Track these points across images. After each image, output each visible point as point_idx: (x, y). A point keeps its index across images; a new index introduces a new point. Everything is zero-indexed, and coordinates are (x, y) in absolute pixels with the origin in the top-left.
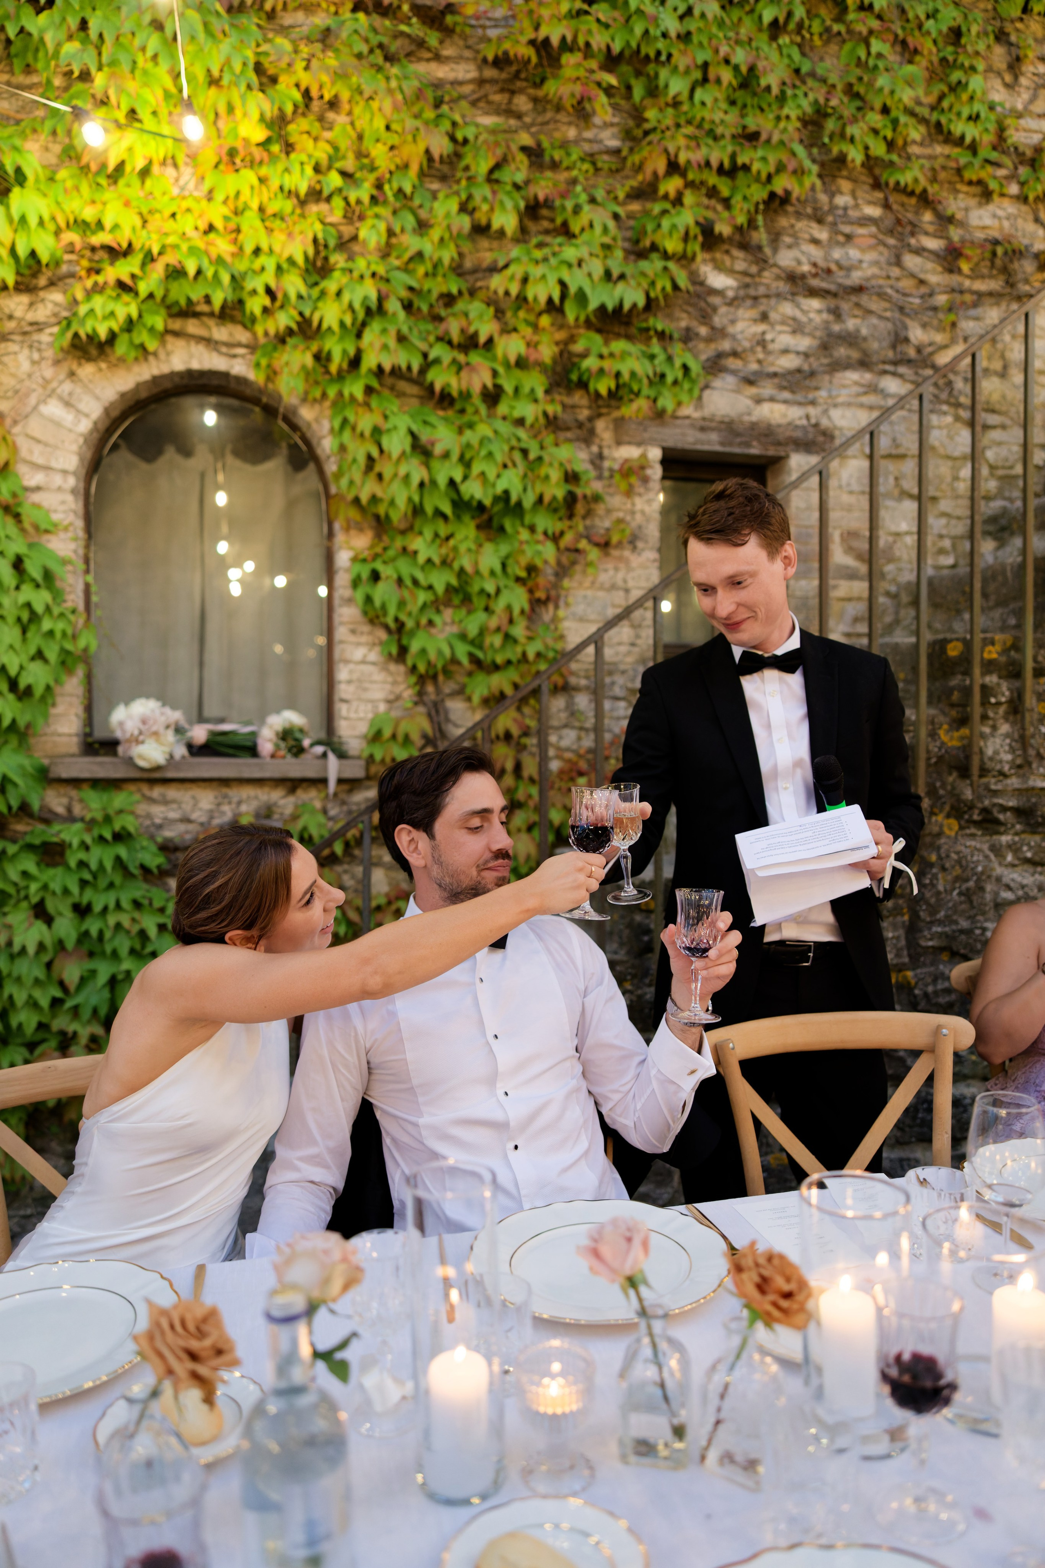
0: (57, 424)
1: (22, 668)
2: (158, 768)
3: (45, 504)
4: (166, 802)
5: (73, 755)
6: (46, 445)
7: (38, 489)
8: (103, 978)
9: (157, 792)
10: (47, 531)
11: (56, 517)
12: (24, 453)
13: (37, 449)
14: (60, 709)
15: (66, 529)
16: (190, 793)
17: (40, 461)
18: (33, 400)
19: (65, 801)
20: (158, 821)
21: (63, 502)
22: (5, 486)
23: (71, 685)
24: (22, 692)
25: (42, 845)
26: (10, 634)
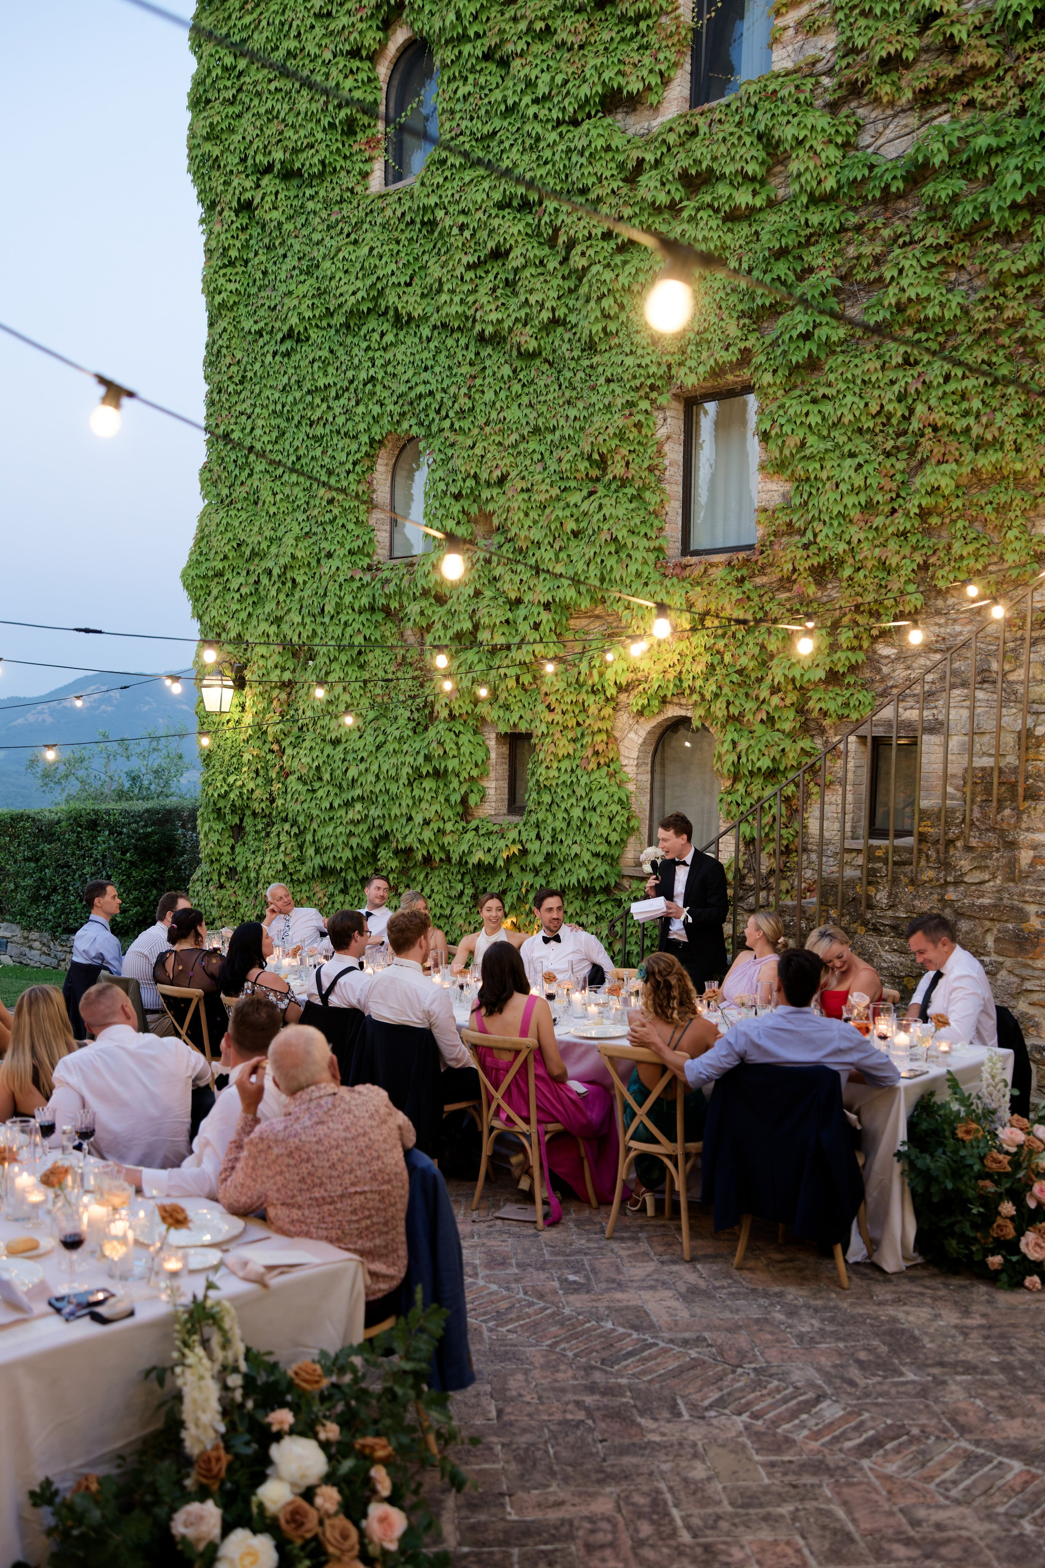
0: (633, 741)
3: (627, 771)
5: (632, 866)
6: (629, 749)
7: (626, 766)
10: (626, 782)
11: (630, 776)
12: (622, 753)
13: (626, 750)
14: (628, 849)
15: (634, 780)
17: (627, 755)
18: (626, 732)
21: (633, 770)
22: (612, 766)
23: (632, 840)
24: (609, 843)
25: (615, 900)
26: (606, 822)
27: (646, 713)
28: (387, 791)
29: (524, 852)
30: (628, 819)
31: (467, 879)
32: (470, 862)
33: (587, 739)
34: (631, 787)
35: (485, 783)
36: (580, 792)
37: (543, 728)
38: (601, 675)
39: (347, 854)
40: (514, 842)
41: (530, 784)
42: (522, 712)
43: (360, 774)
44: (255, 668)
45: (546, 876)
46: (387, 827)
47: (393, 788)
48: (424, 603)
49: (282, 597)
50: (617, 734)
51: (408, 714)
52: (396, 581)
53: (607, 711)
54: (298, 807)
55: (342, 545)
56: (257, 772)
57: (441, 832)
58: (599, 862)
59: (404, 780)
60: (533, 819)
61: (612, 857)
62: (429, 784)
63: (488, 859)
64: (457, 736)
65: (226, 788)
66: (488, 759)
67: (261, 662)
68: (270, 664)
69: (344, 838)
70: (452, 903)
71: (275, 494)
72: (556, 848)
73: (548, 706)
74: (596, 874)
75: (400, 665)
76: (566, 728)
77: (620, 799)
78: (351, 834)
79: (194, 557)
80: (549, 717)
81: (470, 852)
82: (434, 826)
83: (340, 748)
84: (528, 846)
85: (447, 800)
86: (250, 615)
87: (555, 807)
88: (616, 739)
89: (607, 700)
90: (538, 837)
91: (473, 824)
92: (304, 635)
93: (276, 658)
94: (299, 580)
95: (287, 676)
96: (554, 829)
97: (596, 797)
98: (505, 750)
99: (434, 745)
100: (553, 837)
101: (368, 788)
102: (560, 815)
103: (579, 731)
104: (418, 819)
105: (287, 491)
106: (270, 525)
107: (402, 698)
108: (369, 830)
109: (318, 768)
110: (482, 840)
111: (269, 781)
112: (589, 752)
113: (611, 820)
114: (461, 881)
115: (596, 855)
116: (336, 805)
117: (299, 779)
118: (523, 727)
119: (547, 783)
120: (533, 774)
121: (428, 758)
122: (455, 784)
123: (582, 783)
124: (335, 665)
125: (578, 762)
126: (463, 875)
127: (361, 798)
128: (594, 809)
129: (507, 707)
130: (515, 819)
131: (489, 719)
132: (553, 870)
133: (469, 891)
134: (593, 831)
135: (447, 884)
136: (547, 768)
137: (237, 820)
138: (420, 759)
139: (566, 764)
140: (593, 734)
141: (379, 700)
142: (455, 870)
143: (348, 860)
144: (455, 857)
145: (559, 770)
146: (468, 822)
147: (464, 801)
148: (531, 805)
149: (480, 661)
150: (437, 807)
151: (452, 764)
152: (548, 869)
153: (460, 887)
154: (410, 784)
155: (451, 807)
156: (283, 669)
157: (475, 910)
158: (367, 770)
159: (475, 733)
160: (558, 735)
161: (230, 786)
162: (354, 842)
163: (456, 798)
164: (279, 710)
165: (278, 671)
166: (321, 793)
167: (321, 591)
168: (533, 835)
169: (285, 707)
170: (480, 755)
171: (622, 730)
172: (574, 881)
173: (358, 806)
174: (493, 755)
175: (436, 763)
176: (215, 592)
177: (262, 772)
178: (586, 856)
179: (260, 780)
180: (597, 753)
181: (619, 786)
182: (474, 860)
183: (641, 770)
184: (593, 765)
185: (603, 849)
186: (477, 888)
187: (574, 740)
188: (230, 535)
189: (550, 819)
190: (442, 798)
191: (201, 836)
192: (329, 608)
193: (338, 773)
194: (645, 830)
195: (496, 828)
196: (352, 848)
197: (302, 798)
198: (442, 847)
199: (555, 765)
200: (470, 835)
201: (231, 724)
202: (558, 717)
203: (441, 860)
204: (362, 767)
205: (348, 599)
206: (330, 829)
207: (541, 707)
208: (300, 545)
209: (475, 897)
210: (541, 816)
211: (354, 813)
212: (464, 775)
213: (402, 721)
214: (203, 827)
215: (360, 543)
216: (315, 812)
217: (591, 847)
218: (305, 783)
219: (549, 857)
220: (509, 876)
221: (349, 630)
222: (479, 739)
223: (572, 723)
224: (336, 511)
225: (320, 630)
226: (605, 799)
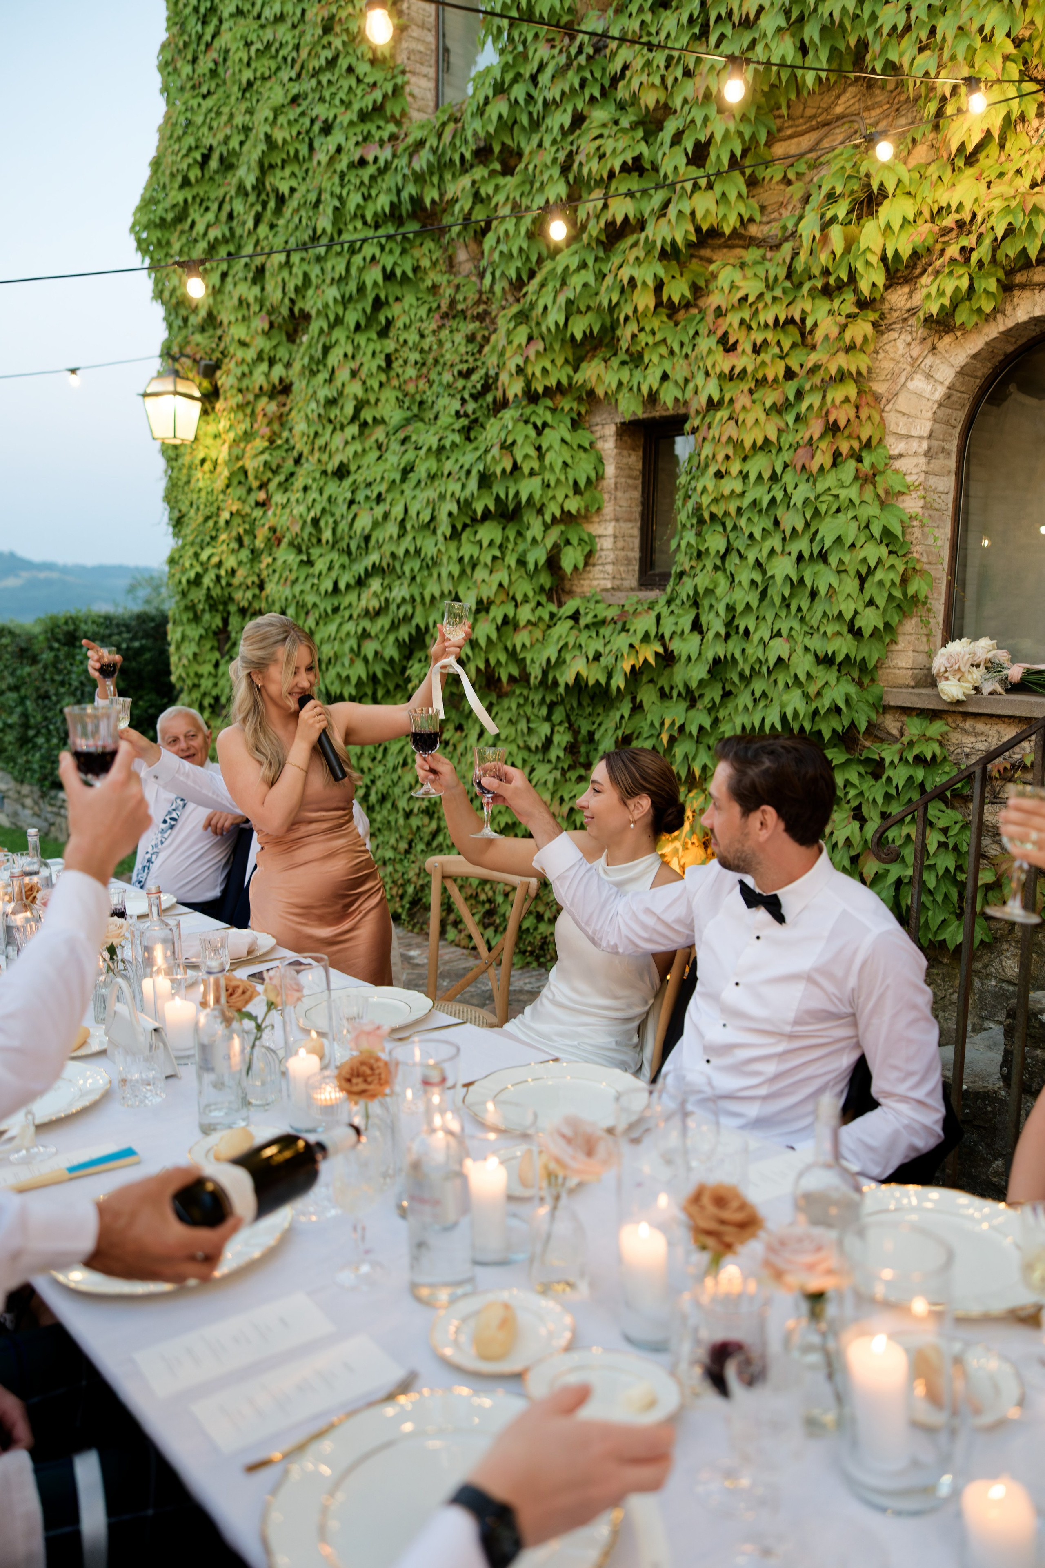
0: (920, 396)
1: (856, 613)
2: (959, 703)
3: (904, 469)
4: (976, 735)
5: (908, 686)
6: (909, 416)
7: (900, 456)
8: (891, 878)
9: (968, 724)
10: (901, 493)
11: (909, 479)
12: (892, 427)
13: (902, 420)
14: (901, 646)
15: (916, 489)
16: (995, 727)
17: (903, 431)
18: (903, 379)
19: (899, 724)
20: (967, 750)
21: (917, 465)
22: (868, 459)
23: (910, 626)
24: (856, 633)
25: (868, 760)
26: (851, 585)
27: (961, 317)
28: (418, 552)
29: (667, 659)
30: (905, 581)
31: (558, 715)
32: (562, 682)
33: (812, 400)
34: (911, 505)
35: (595, 529)
36: (791, 520)
37: (711, 389)
38: (850, 244)
39: (359, 671)
40: (646, 638)
41: (682, 517)
42: (667, 366)
43: (376, 524)
44: (232, 365)
45: (712, 709)
46: (418, 619)
47: (429, 548)
48: (479, 172)
49: (263, 230)
50: (880, 388)
51: (456, 405)
52: (432, 141)
53: (861, 329)
54: (287, 592)
55: (347, 105)
56: (240, 540)
57: (508, 624)
58: (831, 676)
59: (444, 528)
60: (686, 588)
61: (863, 666)
62: (488, 532)
63: (594, 675)
64: (539, 432)
65: (198, 569)
66: (600, 477)
67: (240, 353)
68: (250, 354)
69: (353, 642)
70: (533, 759)
71: (248, 44)
72: (734, 647)
73: (723, 340)
74: (825, 703)
75: (445, 316)
76: (761, 382)
77: (886, 532)
78: (365, 635)
79: (148, 196)
80: (724, 363)
81: (560, 662)
82: (496, 613)
83: (347, 482)
84: (675, 646)
85: (522, 562)
86: (224, 275)
87: (734, 558)
88: (877, 398)
89: (863, 304)
90: (696, 626)
91: (570, 607)
92: (291, 287)
93: (261, 343)
94: (284, 188)
95: (278, 371)
96: (730, 608)
97: (828, 530)
98: (635, 460)
99: (495, 451)
100: (729, 624)
101: (387, 549)
102: (745, 576)
103: (790, 389)
104: (470, 602)
105: (268, 35)
106: (244, 106)
107: (447, 377)
108: (394, 626)
109: (316, 522)
110: (583, 638)
111: (255, 554)
112: (816, 428)
113: (862, 580)
114: (548, 718)
115: (826, 661)
116: (342, 585)
117: (291, 544)
118: (668, 395)
119: (718, 510)
120: (688, 497)
121: (485, 480)
122: (535, 529)
123: (798, 498)
124: (339, 334)
125: (786, 456)
126: (551, 706)
127: (376, 570)
128: (823, 557)
129: (636, 359)
130: (652, 595)
131: (600, 392)
132: (727, 695)
133: (562, 738)
134: (820, 607)
135: (523, 725)
136: (719, 475)
137: (218, 622)
138: (473, 484)
139: (759, 465)
140: (823, 388)
141: (411, 388)
142: (536, 697)
143: (360, 683)
144: (535, 672)
145: (745, 477)
146: (560, 605)
147: (553, 563)
148: (683, 562)
149: (583, 265)
150: (502, 576)
151: (529, 487)
152: (714, 693)
153: (545, 729)
154: (455, 535)
155: (531, 576)
156: (272, 362)
157: (573, 775)
158: (386, 516)
159: (576, 424)
160: (743, 400)
161: (205, 566)
162: (370, 648)
163: (537, 556)
164: (267, 431)
165: (264, 367)
166: (321, 565)
167: (312, 197)
168: (686, 622)
169: (276, 427)
170: (583, 470)
171: (893, 376)
172: (773, 718)
173: (375, 584)
174: (610, 470)
175: (498, 489)
176: (176, 246)
177: (246, 540)
178: (803, 664)
179: (244, 554)
180: (833, 429)
181: (882, 504)
182: (567, 677)
183: (936, 464)
184: (822, 458)
185: (843, 646)
186: (576, 733)
187: (778, 409)
188: (190, 141)
189: (723, 583)
190: (511, 559)
191: (172, 649)
192: (325, 223)
193: (343, 526)
194: (939, 606)
195: (611, 613)
196: (366, 660)
197: (293, 577)
198: (512, 654)
199: (735, 467)
200: (563, 628)
201: (208, 466)
202: (744, 361)
203: (511, 678)
204: (379, 511)
205: (354, 199)
206: (332, 628)
207: (706, 343)
208: (282, 119)
209: (572, 749)
210: (702, 581)
211: (368, 599)
212: (553, 509)
213: (445, 419)
214: (174, 634)
215: (378, 95)
216: (310, 599)
217: (815, 643)
218: (300, 551)
219: (718, 666)
220: (637, 708)
221: (357, 260)
222: (583, 437)
223: (776, 370)
224: (337, 43)
225: (315, 272)
226: (851, 533)
